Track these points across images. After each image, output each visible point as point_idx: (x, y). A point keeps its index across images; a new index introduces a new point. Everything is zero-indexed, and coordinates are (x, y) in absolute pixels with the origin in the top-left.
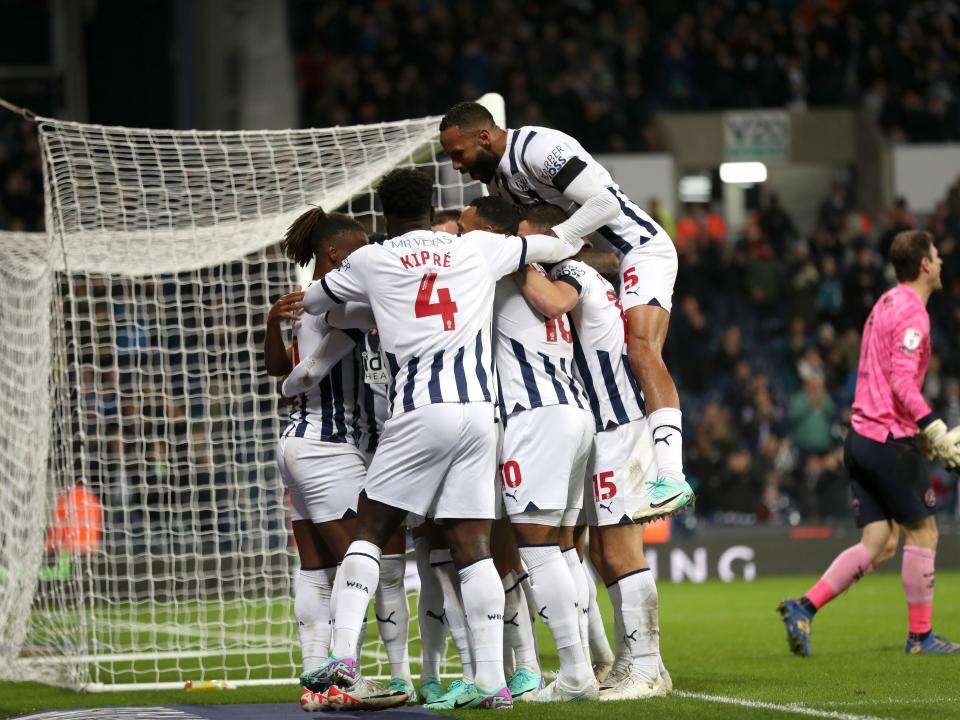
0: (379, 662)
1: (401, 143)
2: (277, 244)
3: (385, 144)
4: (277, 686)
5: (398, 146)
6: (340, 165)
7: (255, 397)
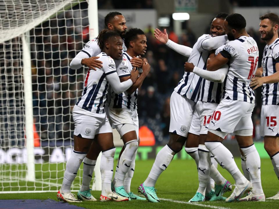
0: (49, 186)
1: (60, 3)
2: (16, 38)
3: (54, 3)
4: (13, 194)
5: (59, 4)
6: (38, 10)
7: (7, 92)
